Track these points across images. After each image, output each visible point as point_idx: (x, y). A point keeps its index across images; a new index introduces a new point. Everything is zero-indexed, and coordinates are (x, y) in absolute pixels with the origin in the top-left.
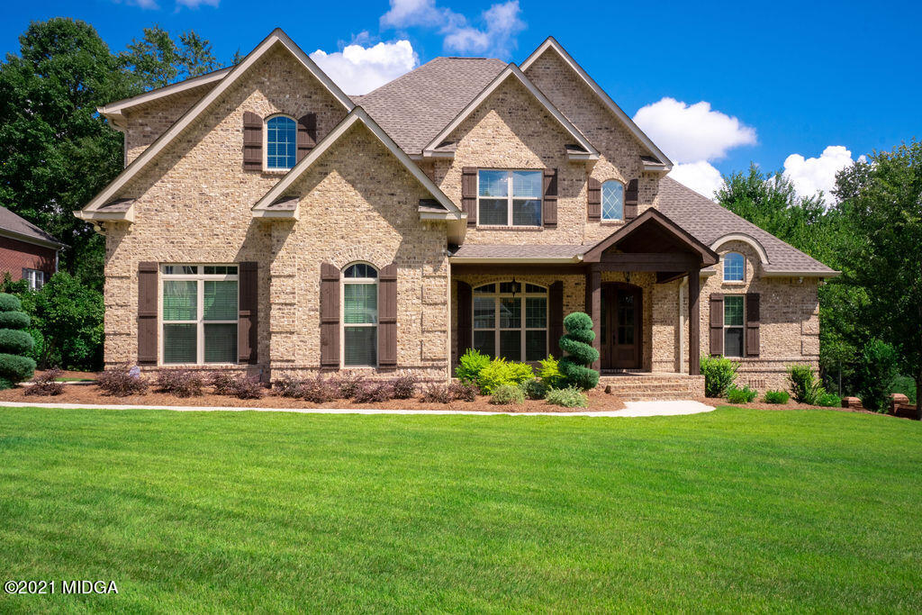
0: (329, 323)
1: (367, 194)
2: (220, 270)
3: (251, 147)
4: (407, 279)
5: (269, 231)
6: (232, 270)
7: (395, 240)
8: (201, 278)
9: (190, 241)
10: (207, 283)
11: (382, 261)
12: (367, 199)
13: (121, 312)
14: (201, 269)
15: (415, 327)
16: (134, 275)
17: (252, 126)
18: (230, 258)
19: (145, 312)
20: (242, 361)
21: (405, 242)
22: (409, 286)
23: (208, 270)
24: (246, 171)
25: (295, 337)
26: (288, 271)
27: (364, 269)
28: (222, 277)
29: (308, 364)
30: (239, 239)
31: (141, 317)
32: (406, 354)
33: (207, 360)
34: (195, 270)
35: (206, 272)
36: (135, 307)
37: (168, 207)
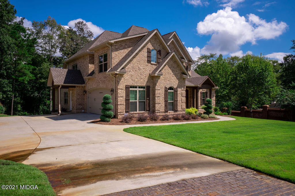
0: (166, 101)
1: (173, 71)
2: (142, 87)
3: (149, 57)
4: (179, 90)
5: (153, 79)
6: (144, 88)
7: (177, 82)
8: (138, 89)
9: (136, 80)
10: (139, 91)
11: (175, 87)
12: (173, 72)
13: (121, 98)
14: (138, 87)
15: (180, 102)
16: (124, 88)
17: (149, 52)
18: (144, 84)
19: (127, 99)
20: (147, 111)
21: (179, 82)
22: (179, 92)
23: (139, 87)
24: (148, 63)
25: (160, 105)
26: (159, 88)
27: (171, 88)
28: (142, 89)
29: (163, 111)
30: (146, 80)
31: (126, 100)
32: (179, 108)
33: (139, 111)
34: (136, 87)
35: (139, 88)
36: (125, 97)
37: (132, 71)
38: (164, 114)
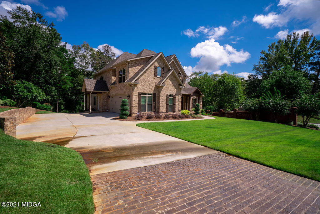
0: (167, 105)
1: (172, 83)
2: (150, 94)
3: (156, 72)
4: (177, 97)
5: (158, 88)
6: (152, 94)
7: (175, 91)
8: (147, 96)
9: (146, 89)
10: (148, 97)
11: (174, 94)
13: (135, 102)
14: (147, 94)
15: (178, 105)
16: (137, 95)
17: (156, 68)
18: (152, 92)
19: (139, 102)
20: (153, 111)
21: (177, 91)
23: (148, 94)
24: (155, 76)
25: (163, 107)
26: (162, 95)
27: (171, 95)
28: (150, 96)
29: (165, 112)
30: (153, 89)
31: (138, 103)
32: (177, 110)
33: (148, 111)
34: (146, 94)
36: (137, 101)
37: (143, 82)
38: (165, 114)
